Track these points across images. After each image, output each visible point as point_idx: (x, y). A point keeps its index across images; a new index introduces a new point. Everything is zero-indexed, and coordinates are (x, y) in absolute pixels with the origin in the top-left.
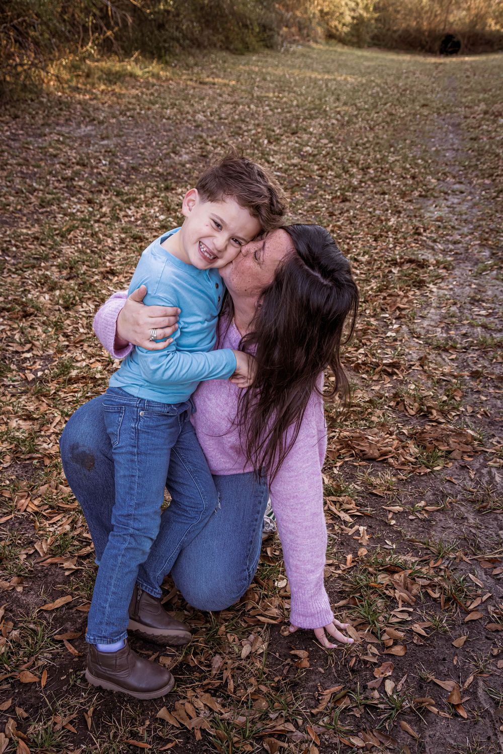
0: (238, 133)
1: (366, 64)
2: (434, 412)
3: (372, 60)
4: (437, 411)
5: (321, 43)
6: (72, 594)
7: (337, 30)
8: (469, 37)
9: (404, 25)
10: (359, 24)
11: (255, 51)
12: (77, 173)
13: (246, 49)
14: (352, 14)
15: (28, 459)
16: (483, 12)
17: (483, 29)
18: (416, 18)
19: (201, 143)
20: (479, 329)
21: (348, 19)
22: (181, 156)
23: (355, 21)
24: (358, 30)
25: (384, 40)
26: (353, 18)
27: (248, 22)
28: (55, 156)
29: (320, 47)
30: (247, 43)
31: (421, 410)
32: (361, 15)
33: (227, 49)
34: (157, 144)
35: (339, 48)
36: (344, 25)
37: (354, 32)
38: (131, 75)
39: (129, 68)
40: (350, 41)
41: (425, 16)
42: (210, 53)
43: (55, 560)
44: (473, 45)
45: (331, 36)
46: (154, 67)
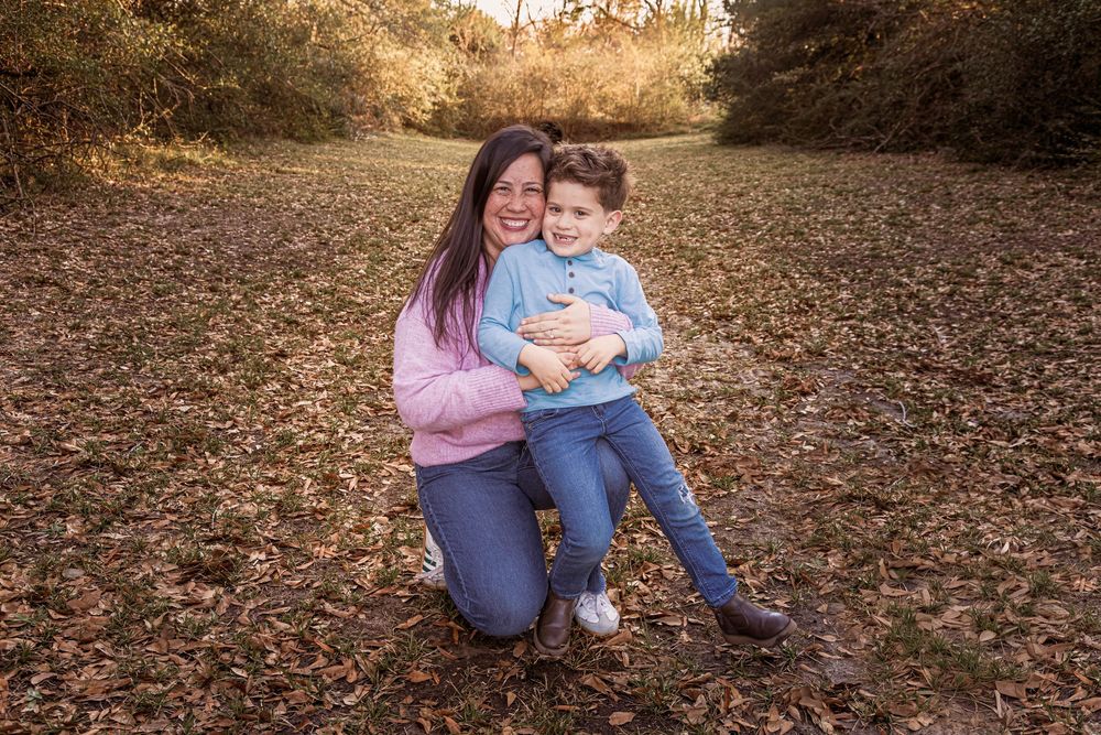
0: (350, 221)
1: (462, 154)
2: (707, 448)
3: (465, 150)
4: (711, 446)
5: (398, 133)
6: (421, 613)
7: (416, 118)
8: (571, 126)
9: (494, 113)
10: (440, 111)
11: (324, 139)
12: (180, 263)
13: (313, 138)
14: (433, 99)
15: (298, 517)
16: (583, 98)
17: (586, 116)
18: (507, 104)
19: (314, 231)
20: (715, 382)
21: (428, 106)
22: (295, 244)
23: (436, 108)
24: (440, 118)
25: (472, 130)
26: (434, 104)
27: (314, 106)
28: (145, 245)
29: (399, 137)
30: (313, 131)
31: (693, 447)
32: (444, 101)
33: (291, 136)
34: (261, 232)
35: (421, 138)
36: (423, 112)
37: (436, 121)
38: (191, 162)
39: (187, 154)
40: (431, 131)
41: (517, 103)
42: (272, 141)
43: (385, 591)
44: (576, 134)
45: (408, 124)
46: (215, 155)
